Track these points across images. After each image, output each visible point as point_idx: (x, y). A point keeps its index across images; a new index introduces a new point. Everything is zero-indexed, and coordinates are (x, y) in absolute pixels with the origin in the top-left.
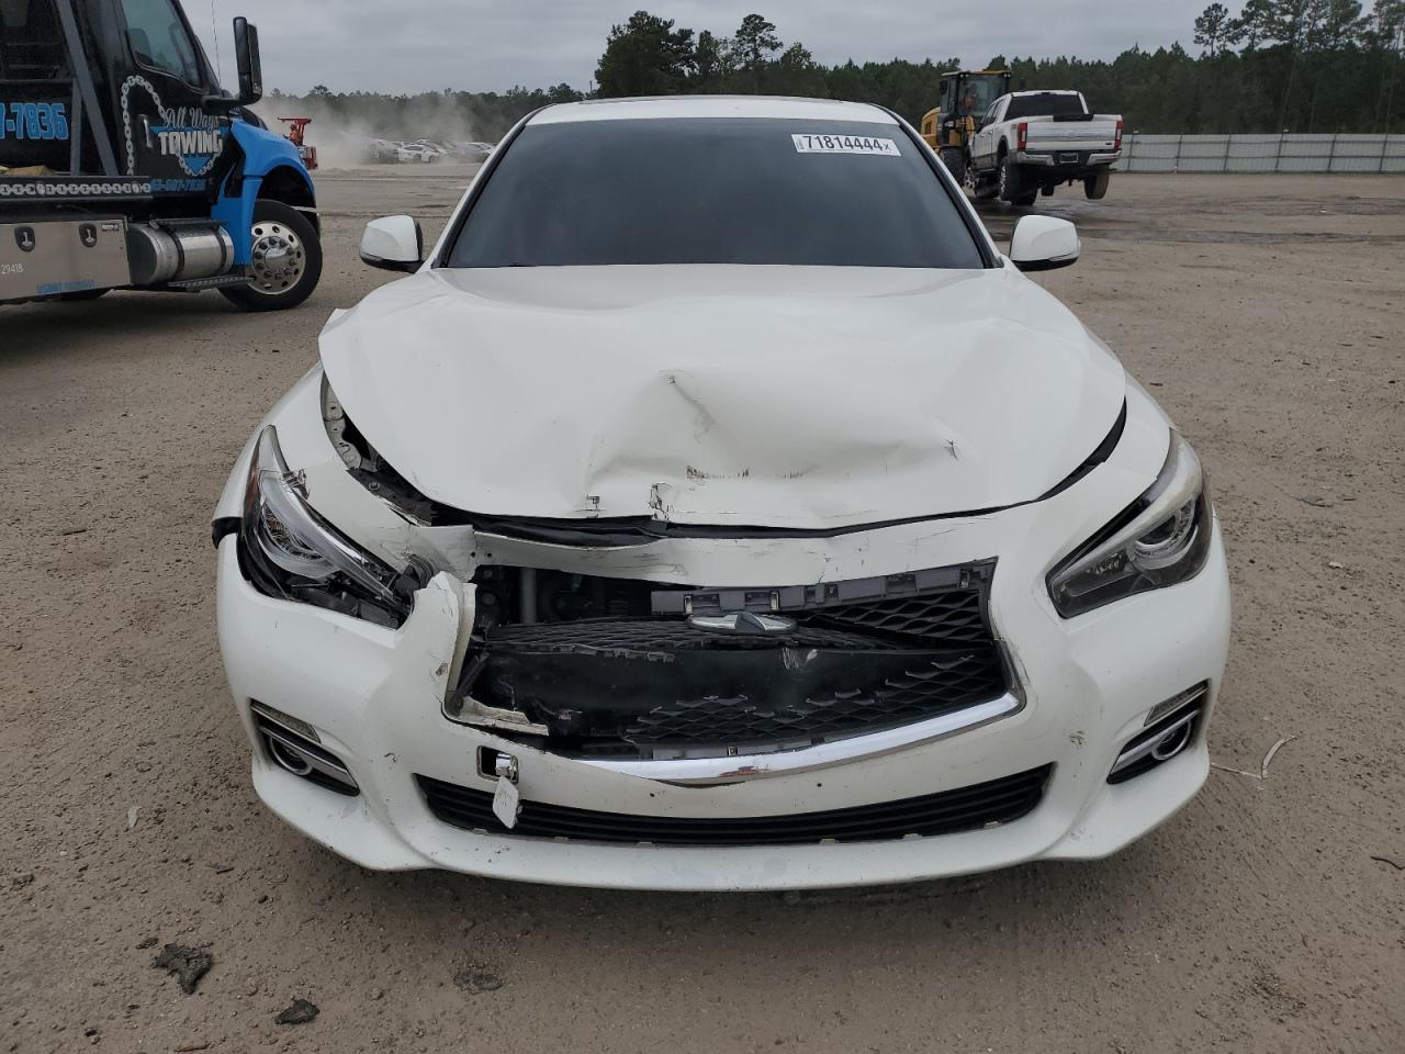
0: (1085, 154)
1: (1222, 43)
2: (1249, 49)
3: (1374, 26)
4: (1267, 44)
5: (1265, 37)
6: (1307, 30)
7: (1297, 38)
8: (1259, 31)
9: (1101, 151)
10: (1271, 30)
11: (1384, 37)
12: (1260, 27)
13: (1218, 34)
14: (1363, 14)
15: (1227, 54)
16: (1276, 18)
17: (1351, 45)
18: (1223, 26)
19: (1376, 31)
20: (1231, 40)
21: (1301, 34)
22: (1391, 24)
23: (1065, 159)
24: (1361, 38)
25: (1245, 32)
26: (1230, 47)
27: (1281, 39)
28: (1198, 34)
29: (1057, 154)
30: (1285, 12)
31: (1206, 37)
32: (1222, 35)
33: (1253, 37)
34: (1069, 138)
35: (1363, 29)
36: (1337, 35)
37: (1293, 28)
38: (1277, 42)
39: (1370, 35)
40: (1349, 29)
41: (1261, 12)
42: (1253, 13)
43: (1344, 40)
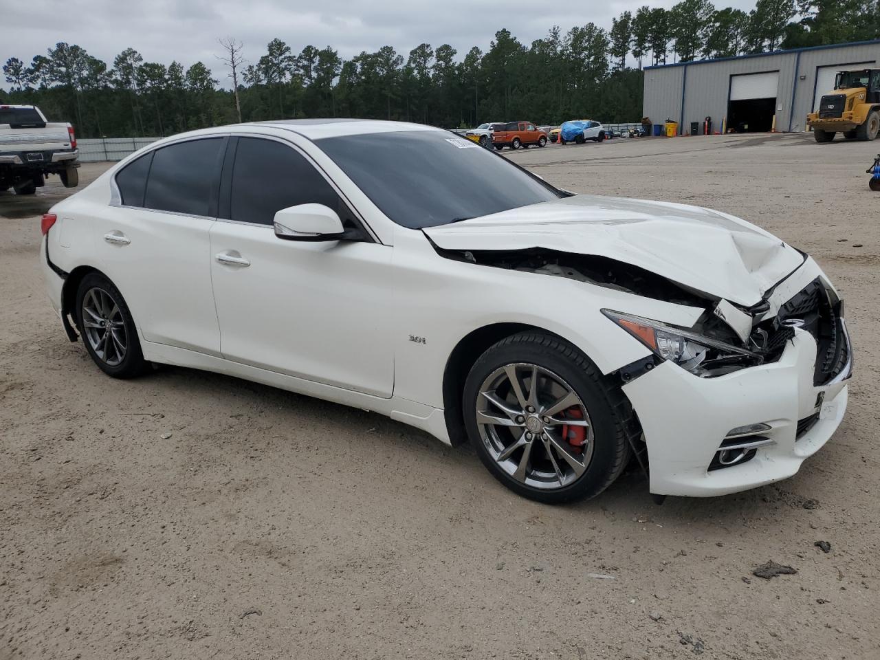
0: (48, 154)
1: (25, 82)
2: (43, 88)
3: (117, 76)
4: (54, 84)
5: (52, 80)
6: (78, 77)
7: (73, 81)
8: (47, 76)
9: (62, 151)
10: (56, 76)
11: (125, 83)
12: (47, 74)
13: (21, 76)
14: (108, 69)
15: (29, 90)
16: (55, 69)
17: (106, 86)
18: (22, 72)
19: (119, 78)
20: (31, 81)
21: (75, 79)
22: (127, 75)
23: (31, 157)
24: (112, 82)
25: (38, 77)
26: (31, 85)
27: (63, 82)
28: (8, 76)
29: (23, 154)
30: (59, 65)
31: (14, 78)
32: (24, 77)
33: (44, 80)
34: (31, 142)
35: (112, 77)
36: (98, 81)
37: (69, 75)
38: (59, 83)
39: (116, 81)
40: (103, 78)
41: (44, 64)
42: (39, 64)
43: (102, 83)
